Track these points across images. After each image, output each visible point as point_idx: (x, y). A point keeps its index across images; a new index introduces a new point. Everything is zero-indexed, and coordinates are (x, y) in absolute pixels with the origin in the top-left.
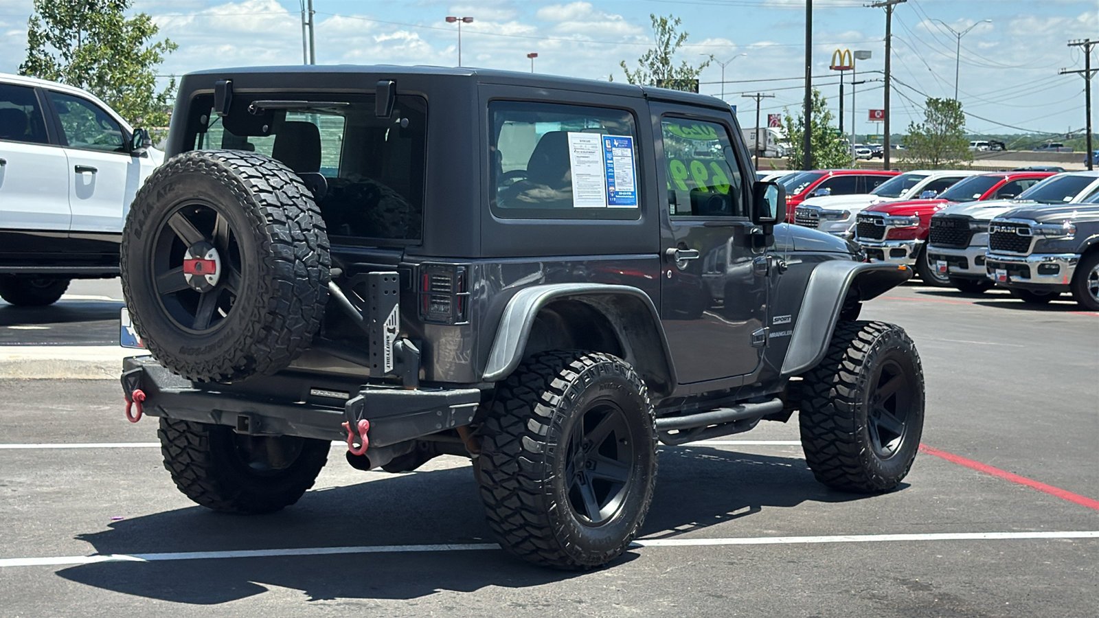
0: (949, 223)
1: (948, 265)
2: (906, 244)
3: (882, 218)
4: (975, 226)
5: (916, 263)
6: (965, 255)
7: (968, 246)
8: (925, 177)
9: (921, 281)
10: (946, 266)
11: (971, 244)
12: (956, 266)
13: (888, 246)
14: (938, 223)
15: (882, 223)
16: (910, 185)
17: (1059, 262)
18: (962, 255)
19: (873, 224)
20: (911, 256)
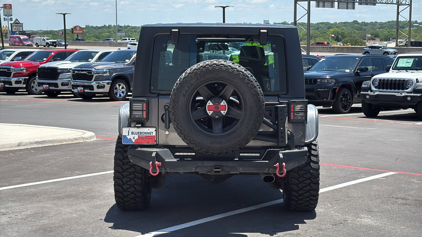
0: (48, 70)
1: (49, 86)
2: (21, 79)
3: (10, 68)
4: (60, 71)
5: (26, 86)
6: (57, 83)
7: (58, 79)
8: (14, 52)
9: (27, 93)
10: (48, 87)
11: (59, 78)
12: (53, 87)
13: (13, 80)
14: (42, 70)
15: (10, 71)
16: (9, 55)
17: (104, 84)
18: (55, 82)
19: (6, 71)
20: (24, 84)
